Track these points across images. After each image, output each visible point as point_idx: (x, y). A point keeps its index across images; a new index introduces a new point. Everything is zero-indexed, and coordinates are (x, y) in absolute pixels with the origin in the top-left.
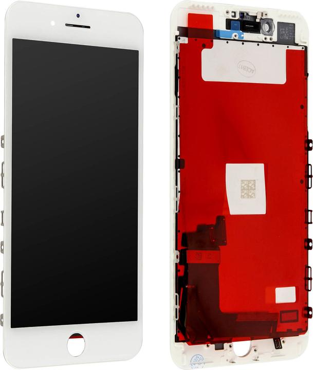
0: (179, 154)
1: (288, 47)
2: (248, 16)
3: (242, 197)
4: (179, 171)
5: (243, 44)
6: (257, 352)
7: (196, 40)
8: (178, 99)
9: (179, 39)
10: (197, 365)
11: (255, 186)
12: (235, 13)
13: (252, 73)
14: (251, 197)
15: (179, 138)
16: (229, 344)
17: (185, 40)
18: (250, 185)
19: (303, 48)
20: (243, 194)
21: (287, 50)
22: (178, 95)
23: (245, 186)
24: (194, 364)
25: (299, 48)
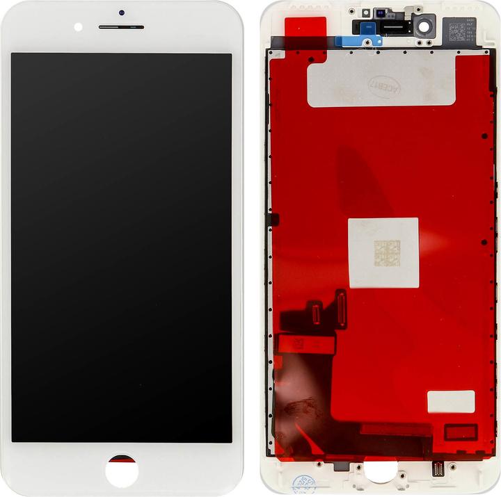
0: (270, 207)
1: (459, 52)
2: (391, 14)
3: (377, 264)
4: (270, 230)
5: (378, 53)
6: (405, 479)
7: (298, 53)
8: (269, 133)
9: (271, 53)
10: (303, 490)
11: (399, 249)
12: (369, 10)
13: (395, 92)
14: (393, 264)
16: (357, 464)
17: (279, 54)
18: (391, 248)
19: (486, 52)
20: (378, 260)
21: (457, 57)
23: (383, 249)
24: (299, 488)
25: (481, 53)
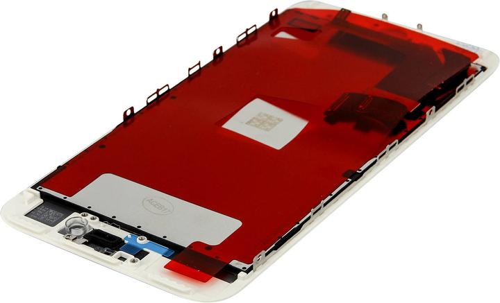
0: (346, 183)
8: (300, 222)
11: (251, 120)
15: (334, 193)
22: (297, 225)
23: (267, 125)
